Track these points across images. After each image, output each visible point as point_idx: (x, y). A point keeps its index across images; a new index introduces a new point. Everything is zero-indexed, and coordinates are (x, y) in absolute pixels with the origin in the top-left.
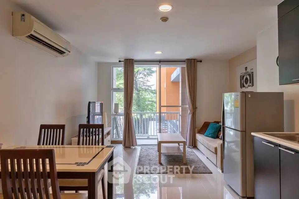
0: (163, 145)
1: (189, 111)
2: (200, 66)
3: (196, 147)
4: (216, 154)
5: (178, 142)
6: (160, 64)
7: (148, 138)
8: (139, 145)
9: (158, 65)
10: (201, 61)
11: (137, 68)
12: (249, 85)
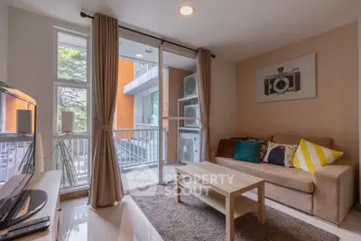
4: (312, 194)
10: (214, 56)
12: (287, 90)
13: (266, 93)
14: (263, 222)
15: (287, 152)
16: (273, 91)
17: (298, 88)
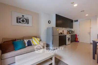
12: (25, 23)
16: (20, 22)
17: (28, 23)
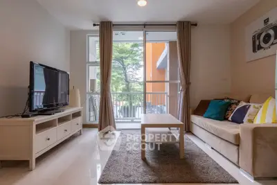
0: (147, 129)
1: (181, 88)
2: (194, 31)
3: (190, 132)
4: (238, 145)
5: (169, 126)
6: (145, 29)
7: (132, 122)
8: (119, 130)
9: (143, 30)
10: (196, 25)
11: (117, 36)
12: (273, 44)
13: (254, 51)
14: (182, 157)
15: (251, 110)
16: (260, 48)
